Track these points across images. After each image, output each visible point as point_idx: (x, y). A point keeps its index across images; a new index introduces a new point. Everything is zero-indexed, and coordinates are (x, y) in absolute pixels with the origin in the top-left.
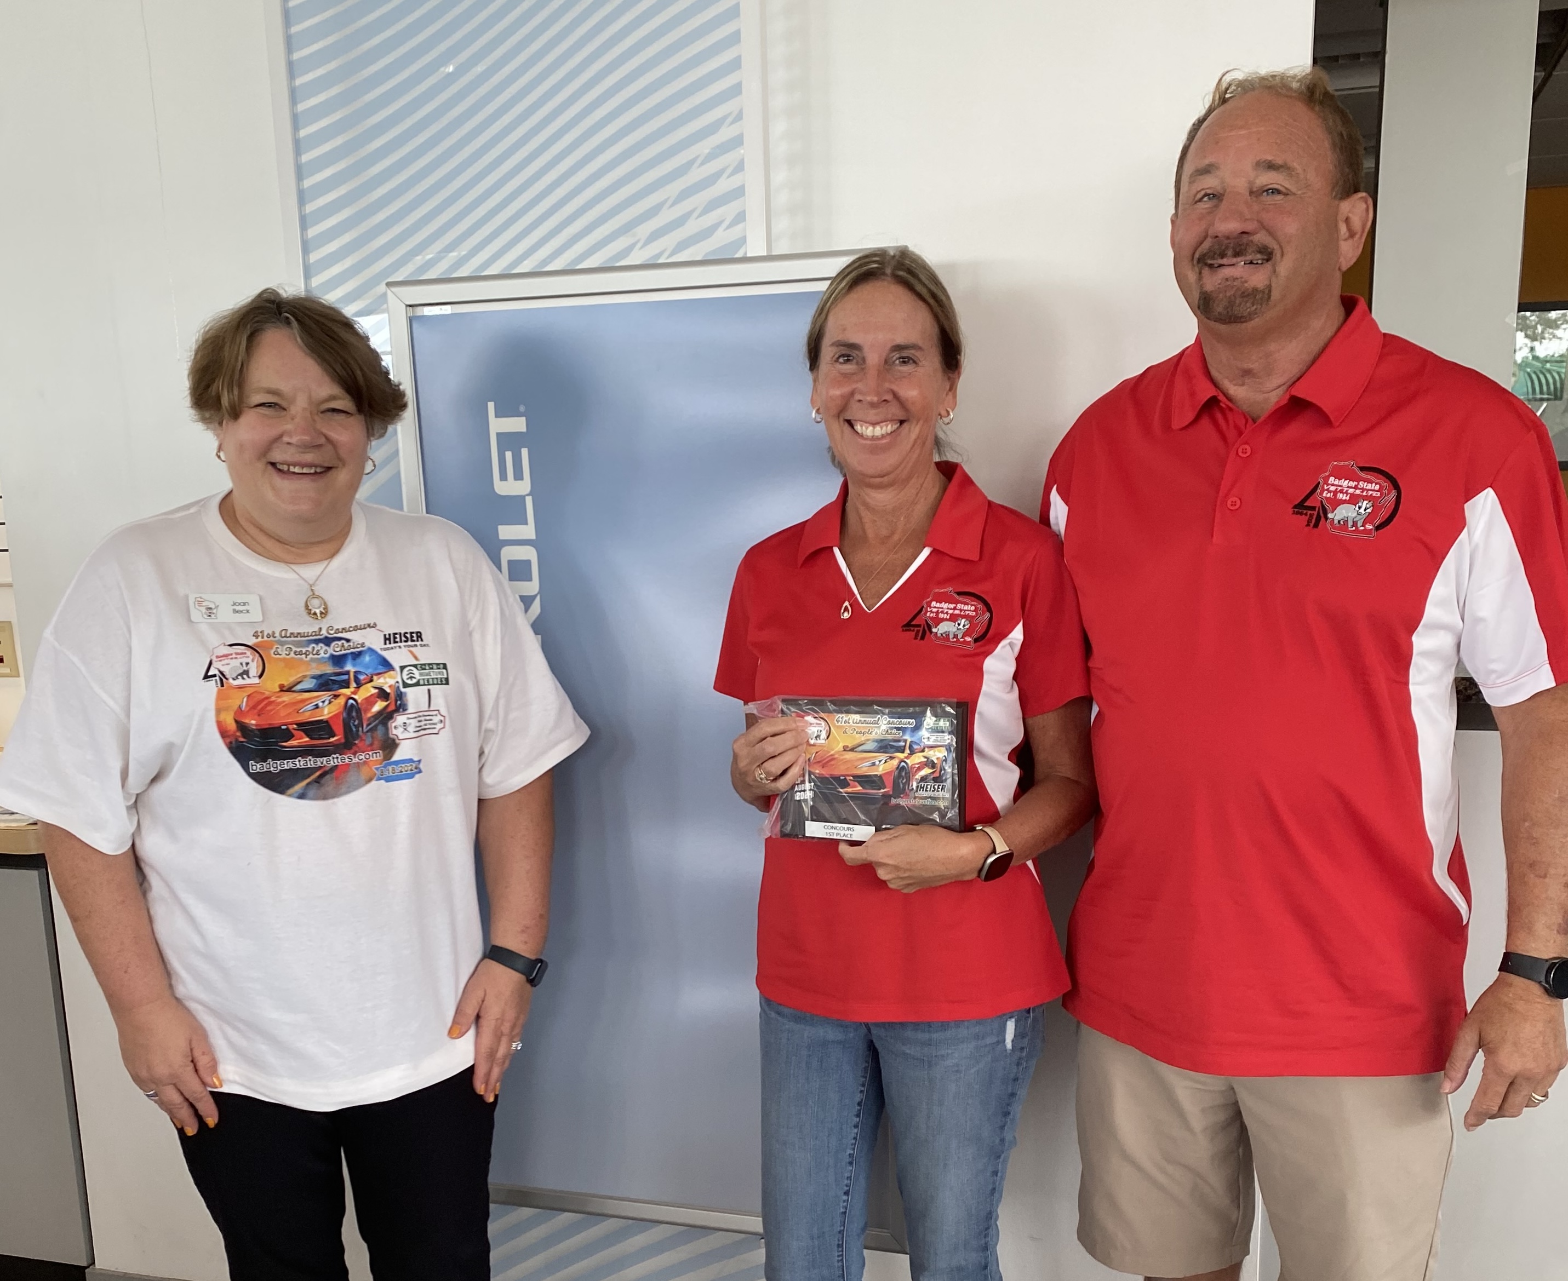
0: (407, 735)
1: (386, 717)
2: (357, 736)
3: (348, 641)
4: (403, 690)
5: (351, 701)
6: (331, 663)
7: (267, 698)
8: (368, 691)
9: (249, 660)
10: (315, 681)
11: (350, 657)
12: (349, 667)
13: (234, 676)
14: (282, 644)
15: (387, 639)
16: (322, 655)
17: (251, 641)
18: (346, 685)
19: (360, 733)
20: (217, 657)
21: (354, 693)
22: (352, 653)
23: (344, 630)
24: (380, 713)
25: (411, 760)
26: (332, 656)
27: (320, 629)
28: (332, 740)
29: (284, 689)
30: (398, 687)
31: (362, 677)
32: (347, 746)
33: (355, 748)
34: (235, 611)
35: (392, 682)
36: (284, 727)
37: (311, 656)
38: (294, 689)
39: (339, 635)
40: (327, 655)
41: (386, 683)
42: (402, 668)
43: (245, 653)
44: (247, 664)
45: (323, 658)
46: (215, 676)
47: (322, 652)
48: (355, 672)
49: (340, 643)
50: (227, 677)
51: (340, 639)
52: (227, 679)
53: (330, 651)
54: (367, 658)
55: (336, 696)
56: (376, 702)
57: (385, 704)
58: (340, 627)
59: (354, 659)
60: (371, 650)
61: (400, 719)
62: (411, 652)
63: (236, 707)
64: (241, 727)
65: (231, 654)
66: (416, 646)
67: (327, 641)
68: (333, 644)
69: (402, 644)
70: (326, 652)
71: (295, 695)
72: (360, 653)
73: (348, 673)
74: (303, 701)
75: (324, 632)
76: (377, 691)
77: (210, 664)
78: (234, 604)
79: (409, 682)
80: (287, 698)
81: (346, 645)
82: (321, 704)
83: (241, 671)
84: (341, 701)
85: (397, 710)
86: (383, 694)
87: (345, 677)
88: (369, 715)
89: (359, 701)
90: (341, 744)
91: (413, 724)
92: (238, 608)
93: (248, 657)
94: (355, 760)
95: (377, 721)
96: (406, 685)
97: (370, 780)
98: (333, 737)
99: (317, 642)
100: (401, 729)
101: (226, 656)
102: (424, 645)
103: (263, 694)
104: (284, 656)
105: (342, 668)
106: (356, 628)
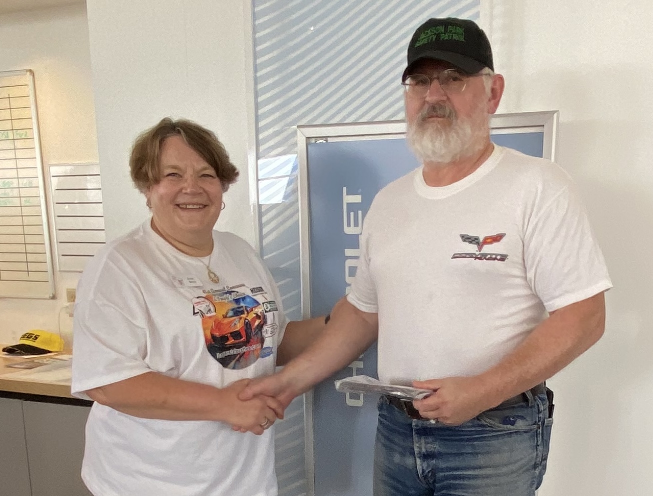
0: (267, 335)
1: (260, 327)
2: (250, 338)
3: (238, 292)
4: (265, 314)
5: (246, 321)
6: (234, 302)
7: (220, 321)
8: (252, 315)
9: (208, 304)
10: (232, 312)
11: (241, 300)
12: (242, 304)
13: (206, 312)
14: (215, 295)
15: (252, 291)
16: (230, 299)
17: (204, 295)
18: (243, 313)
19: (252, 336)
20: (195, 303)
21: (247, 316)
22: (241, 298)
23: (233, 288)
24: (258, 325)
25: (269, 348)
26: (234, 300)
27: (224, 288)
28: (242, 339)
29: (225, 317)
30: (263, 313)
31: (248, 309)
32: (247, 342)
33: (251, 343)
34: (190, 282)
35: (260, 310)
36: (226, 336)
37: (227, 300)
38: (228, 316)
39: (234, 290)
40: (232, 300)
41: (258, 311)
42: (263, 303)
43: (205, 301)
44: (209, 306)
45: (231, 301)
46: (198, 313)
47: (229, 298)
48: (246, 307)
49: (235, 293)
50: (204, 312)
51: (234, 292)
52: (204, 314)
53: (233, 297)
54: (248, 300)
55: (241, 318)
56: (256, 320)
57: (259, 321)
58: (231, 286)
59: (243, 300)
60: (248, 296)
61: (265, 328)
62: (263, 296)
63: (210, 327)
64: (213, 336)
65: (200, 302)
66: (263, 294)
67: (230, 293)
68: (232, 294)
69: (259, 293)
70: (231, 297)
71: (228, 319)
72: (245, 297)
73: (242, 307)
74: (232, 322)
75: (226, 289)
76: (255, 315)
77: (194, 308)
78: (188, 279)
79: (267, 310)
80: (226, 321)
81: (238, 294)
82: (236, 323)
83: (208, 309)
84: (242, 321)
85: (263, 325)
86: (258, 317)
87: (241, 309)
88: (254, 327)
89: (250, 320)
90: (244, 342)
91: (270, 330)
92: (191, 280)
93: (207, 303)
94: (252, 349)
95: (258, 330)
96: (266, 312)
97: (257, 358)
98: (241, 338)
99: (226, 293)
100: (265, 333)
101: (199, 302)
102: (266, 293)
103: (218, 320)
104: (218, 301)
105: (240, 304)
106: (237, 287)
